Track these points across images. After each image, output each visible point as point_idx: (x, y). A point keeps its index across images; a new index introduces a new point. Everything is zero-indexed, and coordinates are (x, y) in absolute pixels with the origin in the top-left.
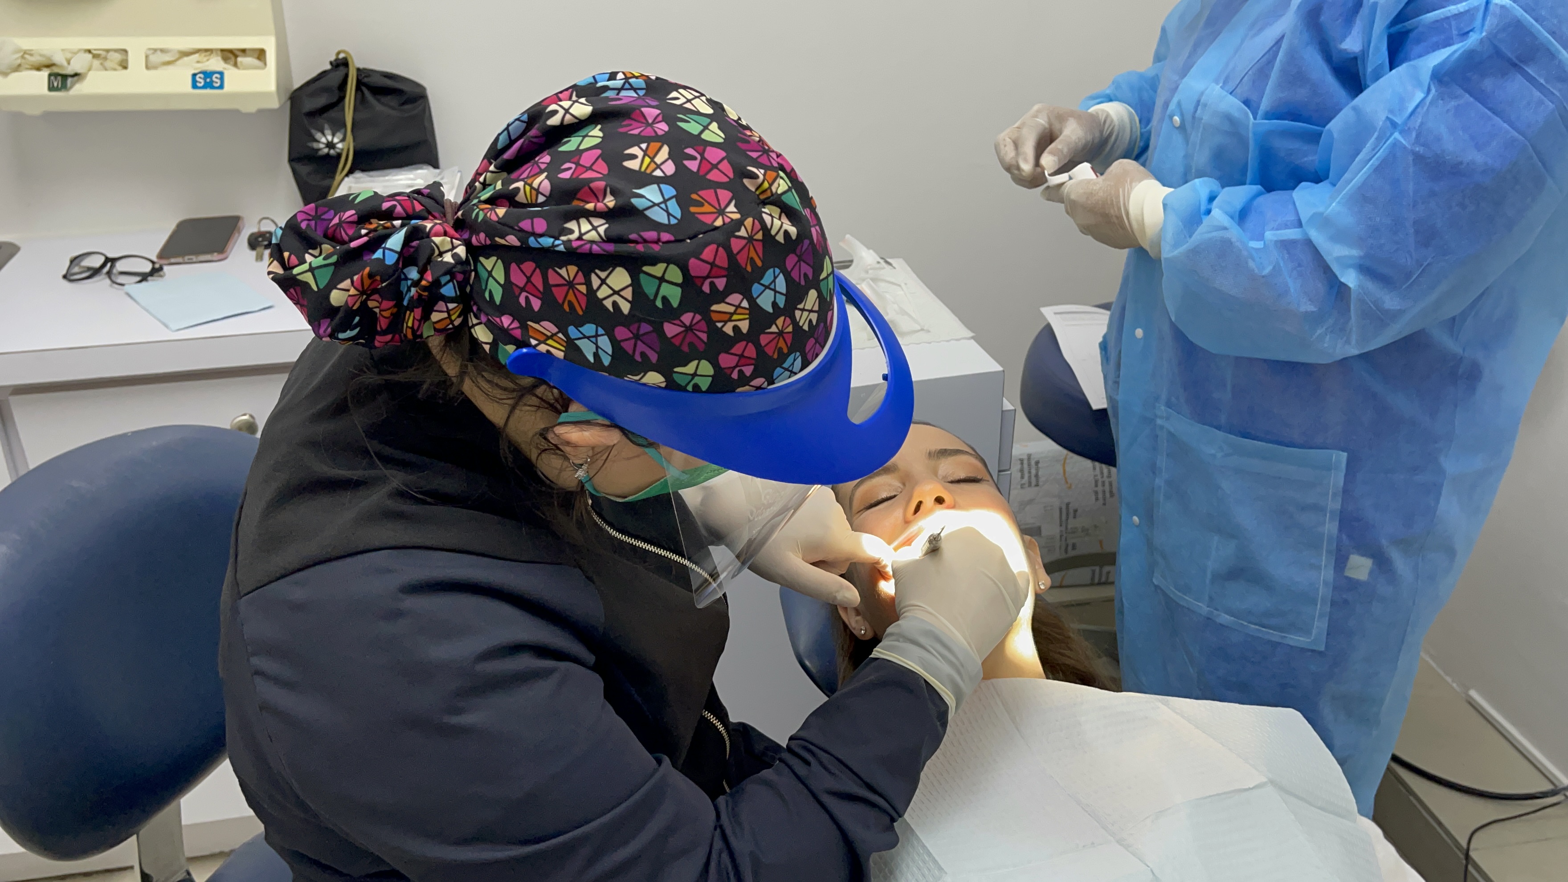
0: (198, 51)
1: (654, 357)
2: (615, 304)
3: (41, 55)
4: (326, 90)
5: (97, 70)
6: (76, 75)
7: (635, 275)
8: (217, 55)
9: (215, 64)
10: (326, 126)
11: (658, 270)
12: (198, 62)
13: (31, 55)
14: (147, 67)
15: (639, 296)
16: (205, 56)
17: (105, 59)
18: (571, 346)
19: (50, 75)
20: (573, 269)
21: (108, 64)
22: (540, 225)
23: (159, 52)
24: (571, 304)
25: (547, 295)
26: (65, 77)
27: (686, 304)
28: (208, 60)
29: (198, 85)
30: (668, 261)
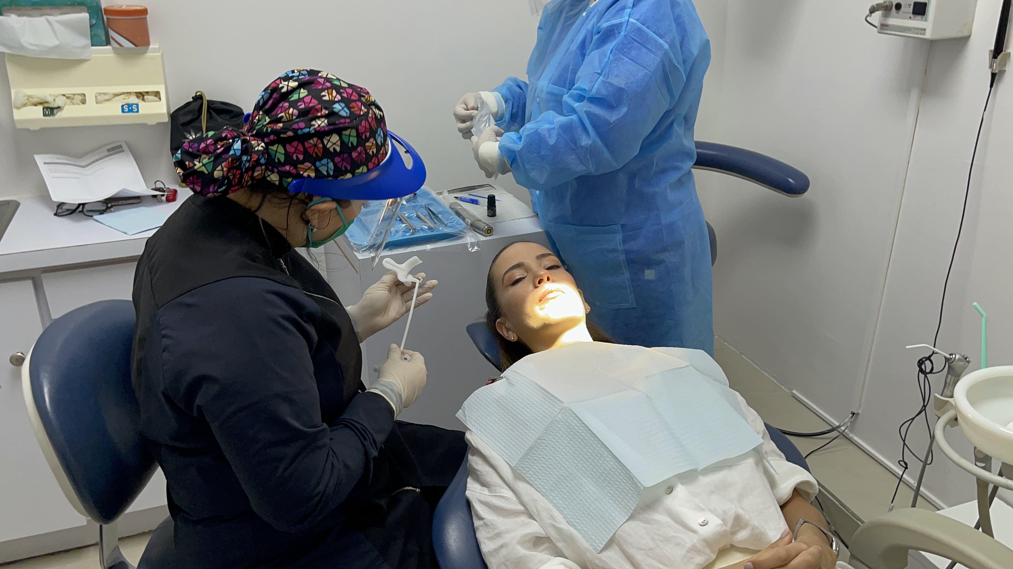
0: (123, 93)
1: (349, 167)
2: (334, 149)
3: (38, 98)
4: (189, 112)
5: (69, 105)
6: (59, 107)
7: (340, 135)
8: (134, 95)
9: (133, 100)
10: (192, 131)
11: (347, 132)
12: (124, 99)
13: (32, 98)
14: (97, 103)
15: (343, 143)
16: (127, 96)
17: (73, 99)
18: (317, 170)
19: (44, 108)
20: (315, 139)
21: (74, 101)
22: (302, 125)
23: (102, 94)
24: (316, 153)
25: (305, 152)
26: (52, 109)
27: (359, 144)
28: (129, 98)
29: (125, 111)
30: (352, 128)
